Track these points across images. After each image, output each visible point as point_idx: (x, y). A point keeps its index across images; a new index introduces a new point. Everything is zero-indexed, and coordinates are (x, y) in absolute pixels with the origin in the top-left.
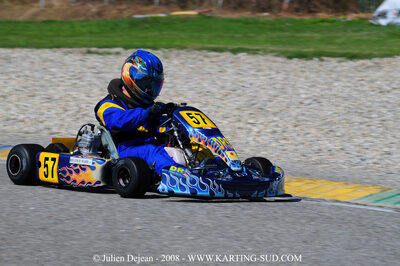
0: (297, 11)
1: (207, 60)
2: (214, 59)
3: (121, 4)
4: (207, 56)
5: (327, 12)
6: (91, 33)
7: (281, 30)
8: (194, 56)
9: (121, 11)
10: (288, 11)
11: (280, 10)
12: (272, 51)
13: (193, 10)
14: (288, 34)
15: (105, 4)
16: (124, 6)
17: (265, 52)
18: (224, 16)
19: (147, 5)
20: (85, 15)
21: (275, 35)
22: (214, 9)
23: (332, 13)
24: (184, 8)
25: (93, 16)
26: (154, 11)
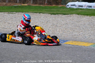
0: (48, 4)
1: (34, 15)
2: (36, 15)
3: (10, 3)
4: (34, 14)
5: (54, 5)
6: (7, 9)
7: (47, 8)
8: (31, 14)
9: (10, 4)
10: (47, 4)
11: (45, 4)
12: (47, 13)
13: (26, 4)
14: (49, 9)
15: (7, 3)
16: (11, 3)
17: (46, 13)
18: (33, 6)
19: (16, 3)
20: (3, 5)
21: (46, 9)
22: (30, 4)
23: (56, 5)
24: (24, 4)
25: (5, 5)
26: (18, 4)
